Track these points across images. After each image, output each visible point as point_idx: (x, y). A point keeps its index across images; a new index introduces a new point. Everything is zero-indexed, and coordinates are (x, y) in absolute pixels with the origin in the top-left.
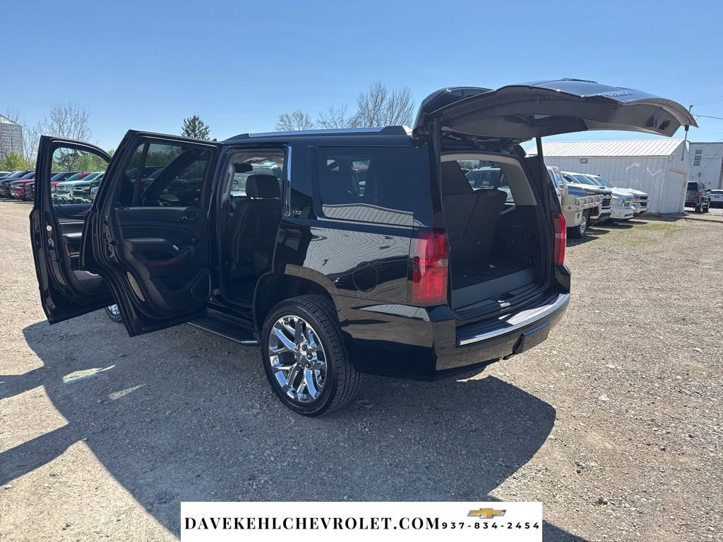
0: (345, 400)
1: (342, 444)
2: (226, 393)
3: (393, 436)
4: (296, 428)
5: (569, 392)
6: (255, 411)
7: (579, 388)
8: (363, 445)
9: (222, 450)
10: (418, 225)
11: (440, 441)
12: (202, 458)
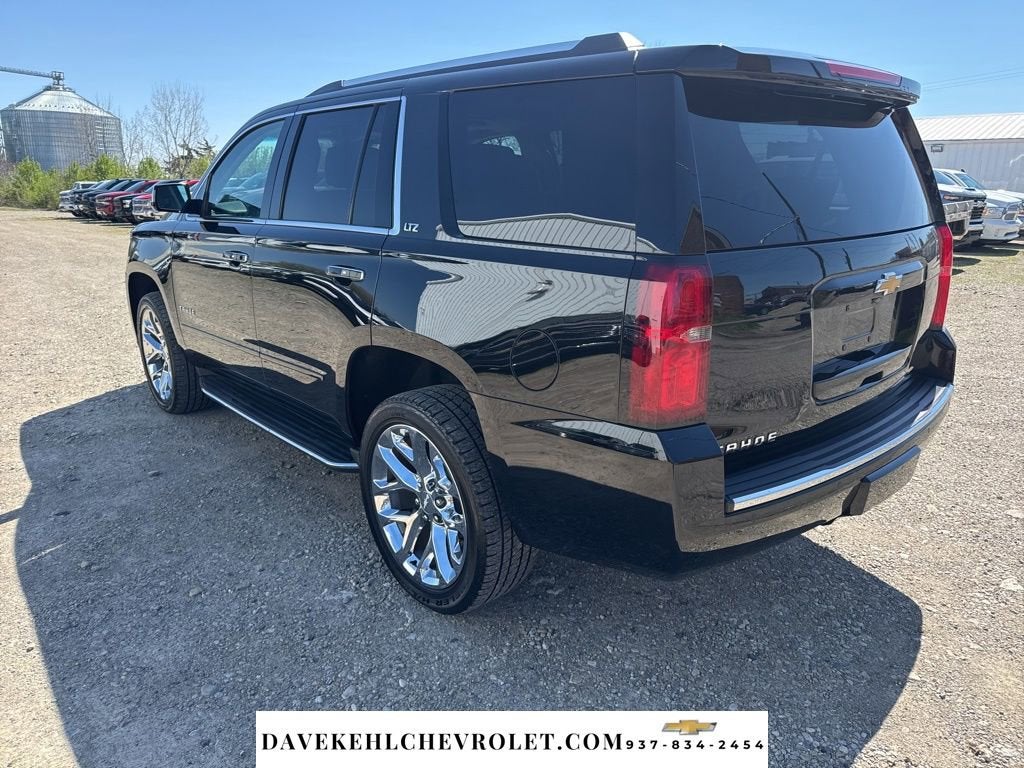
0: (504, 588)
1: (493, 677)
2: (303, 553)
3: (594, 664)
4: (412, 637)
5: (942, 570)
6: (345, 594)
7: (959, 560)
8: (533, 683)
9: (267, 681)
10: (650, 251)
11: (687, 678)
12: (226, 699)
